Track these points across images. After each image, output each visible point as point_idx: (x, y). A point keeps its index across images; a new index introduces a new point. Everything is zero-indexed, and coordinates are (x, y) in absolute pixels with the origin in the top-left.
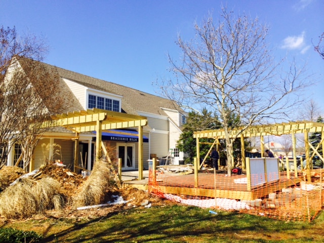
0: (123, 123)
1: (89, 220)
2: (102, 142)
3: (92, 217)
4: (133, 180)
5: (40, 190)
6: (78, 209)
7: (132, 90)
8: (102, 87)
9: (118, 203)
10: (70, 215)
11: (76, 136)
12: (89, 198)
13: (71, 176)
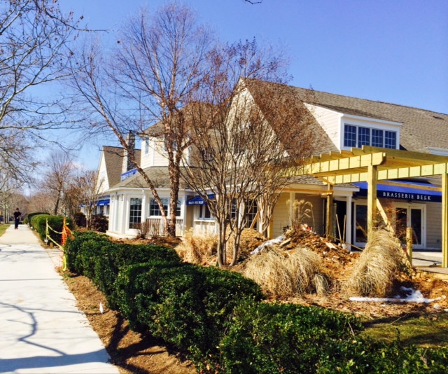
0: (411, 168)
1: (372, 319)
2: (377, 200)
3: (375, 314)
4: (431, 266)
5: (296, 265)
6: (351, 299)
7: (418, 111)
8: (364, 110)
9: (413, 300)
10: (341, 306)
11: (329, 189)
12: (368, 286)
13: (333, 249)
